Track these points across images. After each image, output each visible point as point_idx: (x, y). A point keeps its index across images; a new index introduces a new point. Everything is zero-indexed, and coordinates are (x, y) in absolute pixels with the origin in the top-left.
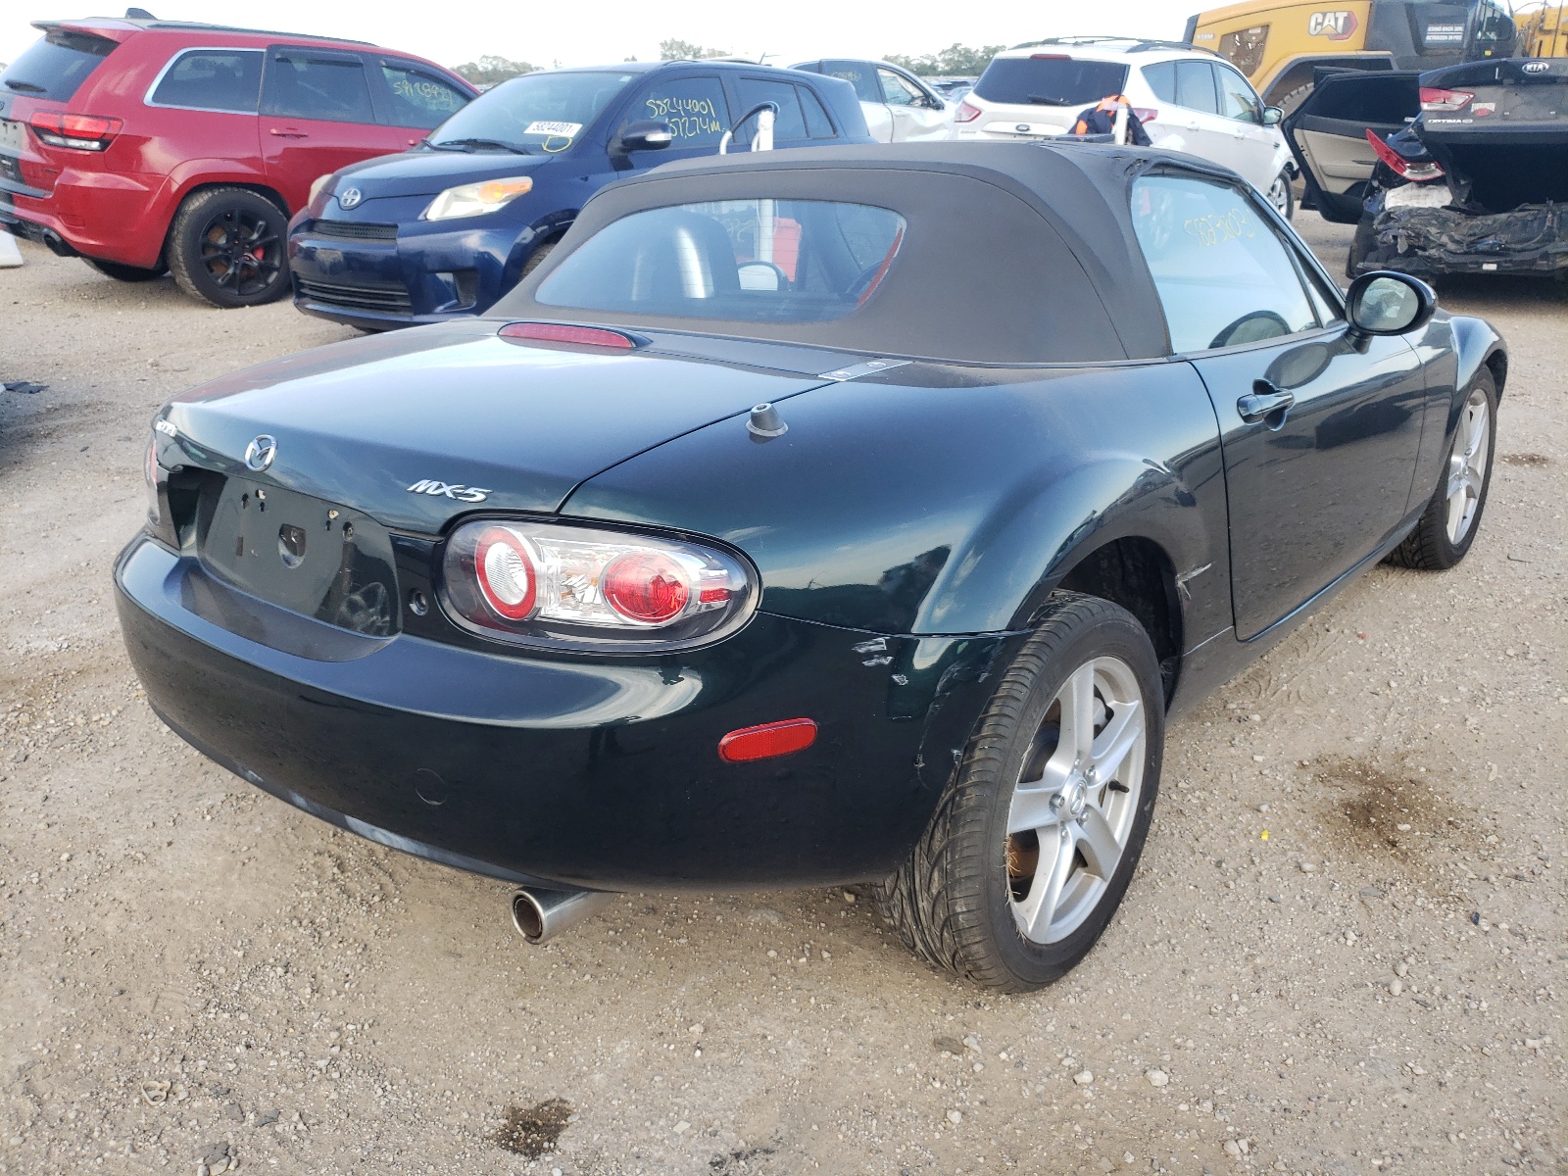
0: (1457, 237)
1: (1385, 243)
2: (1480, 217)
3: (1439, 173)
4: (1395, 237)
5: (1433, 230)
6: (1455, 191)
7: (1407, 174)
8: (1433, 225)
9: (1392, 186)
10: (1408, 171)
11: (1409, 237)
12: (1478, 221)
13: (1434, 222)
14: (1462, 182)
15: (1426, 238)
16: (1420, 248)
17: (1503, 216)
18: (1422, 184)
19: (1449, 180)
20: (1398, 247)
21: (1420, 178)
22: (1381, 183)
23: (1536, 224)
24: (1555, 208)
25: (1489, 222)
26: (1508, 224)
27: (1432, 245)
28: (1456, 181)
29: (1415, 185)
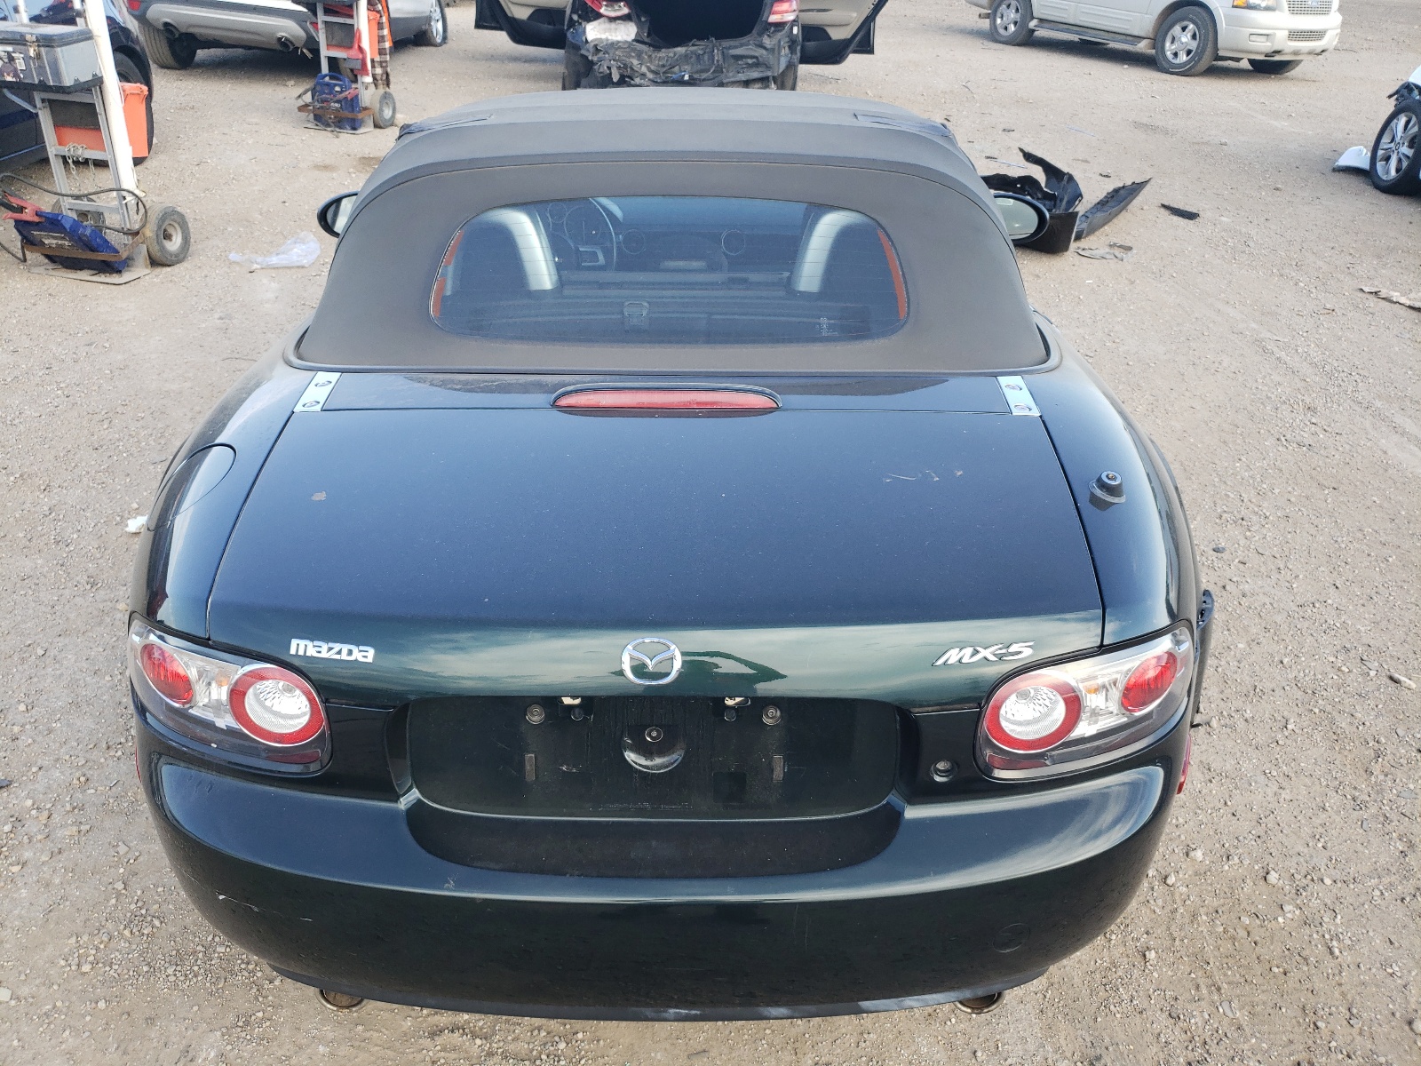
0: (652, 67)
1: (601, 73)
2: (663, 50)
3: (626, 11)
4: (609, 68)
5: (635, 62)
6: (639, 25)
7: (602, 11)
8: (633, 57)
9: (589, 21)
10: (603, 8)
11: (619, 68)
12: (663, 53)
13: (633, 54)
14: (643, 19)
15: (632, 69)
16: (629, 77)
17: (680, 50)
18: (612, 20)
19: (634, 17)
20: (613, 76)
21: (613, 14)
22: (579, 16)
23: (706, 57)
24: (718, 44)
25: (672, 55)
26: (686, 57)
27: (636, 74)
28: (639, 17)
29: (606, 20)
